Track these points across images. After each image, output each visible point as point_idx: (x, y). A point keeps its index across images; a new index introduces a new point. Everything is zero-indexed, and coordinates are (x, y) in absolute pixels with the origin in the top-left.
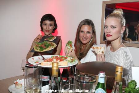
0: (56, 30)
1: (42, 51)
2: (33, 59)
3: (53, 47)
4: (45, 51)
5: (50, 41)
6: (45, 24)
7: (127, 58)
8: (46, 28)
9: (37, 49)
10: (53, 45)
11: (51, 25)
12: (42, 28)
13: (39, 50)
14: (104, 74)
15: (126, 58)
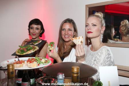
0: (43, 34)
1: (22, 55)
2: (8, 61)
3: (33, 51)
4: (25, 54)
5: (34, 45)
6: (32, 28)
7: (109, 56)
8: (33, 31)
9: (19, 53)
10: (35, 48)
11: (37, 29)
12: (29, 32)
13: (20, 53)
14: (63, 76)
15: (107, 56)
